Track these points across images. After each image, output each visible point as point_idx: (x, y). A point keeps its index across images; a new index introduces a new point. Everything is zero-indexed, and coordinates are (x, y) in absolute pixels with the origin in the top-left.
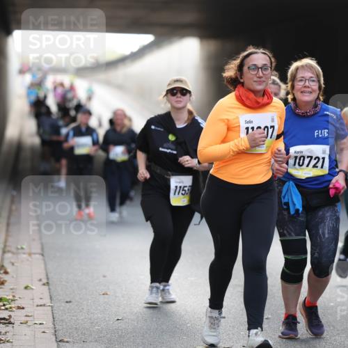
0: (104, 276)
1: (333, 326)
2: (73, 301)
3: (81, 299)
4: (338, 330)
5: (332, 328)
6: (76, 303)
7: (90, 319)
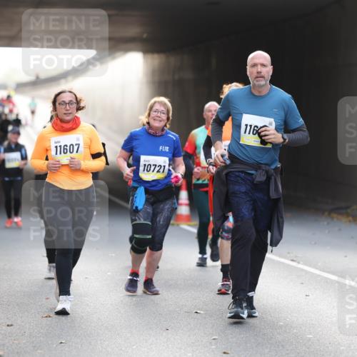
0: (47, 299)
1: (282, 346)
2: (15, 324)
3: (23, 322)
4: (288, 350)
5: (281, 348)
6: (18, 327)
7: (33, 342)
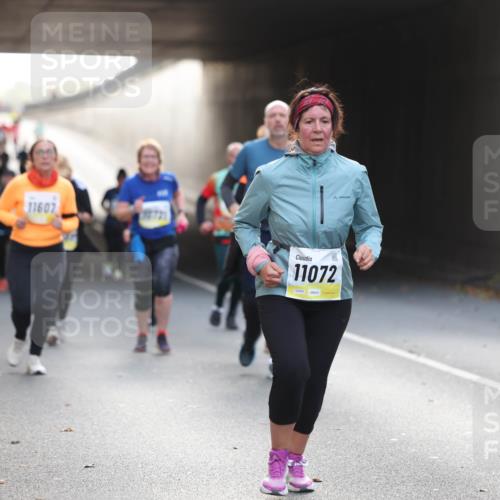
0: (67, 405)
2: (22, 441)
3: (33, 438)
6: (26, 444)
7: (47, 467)
